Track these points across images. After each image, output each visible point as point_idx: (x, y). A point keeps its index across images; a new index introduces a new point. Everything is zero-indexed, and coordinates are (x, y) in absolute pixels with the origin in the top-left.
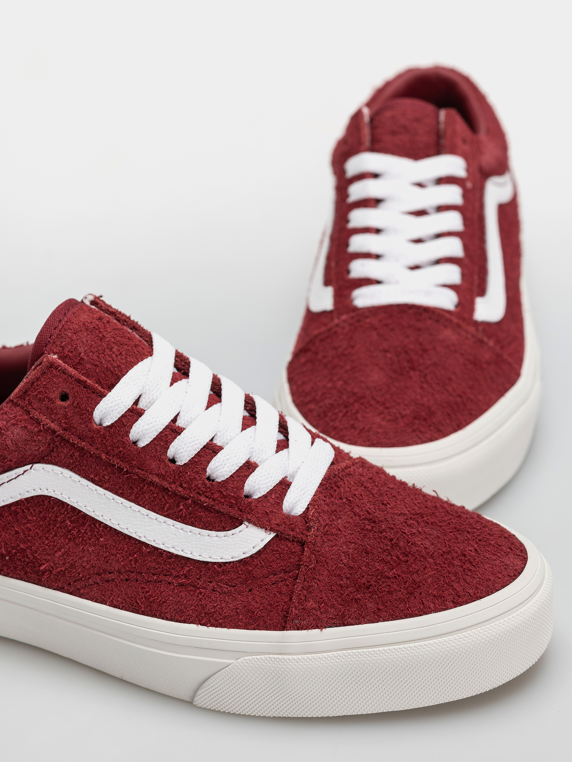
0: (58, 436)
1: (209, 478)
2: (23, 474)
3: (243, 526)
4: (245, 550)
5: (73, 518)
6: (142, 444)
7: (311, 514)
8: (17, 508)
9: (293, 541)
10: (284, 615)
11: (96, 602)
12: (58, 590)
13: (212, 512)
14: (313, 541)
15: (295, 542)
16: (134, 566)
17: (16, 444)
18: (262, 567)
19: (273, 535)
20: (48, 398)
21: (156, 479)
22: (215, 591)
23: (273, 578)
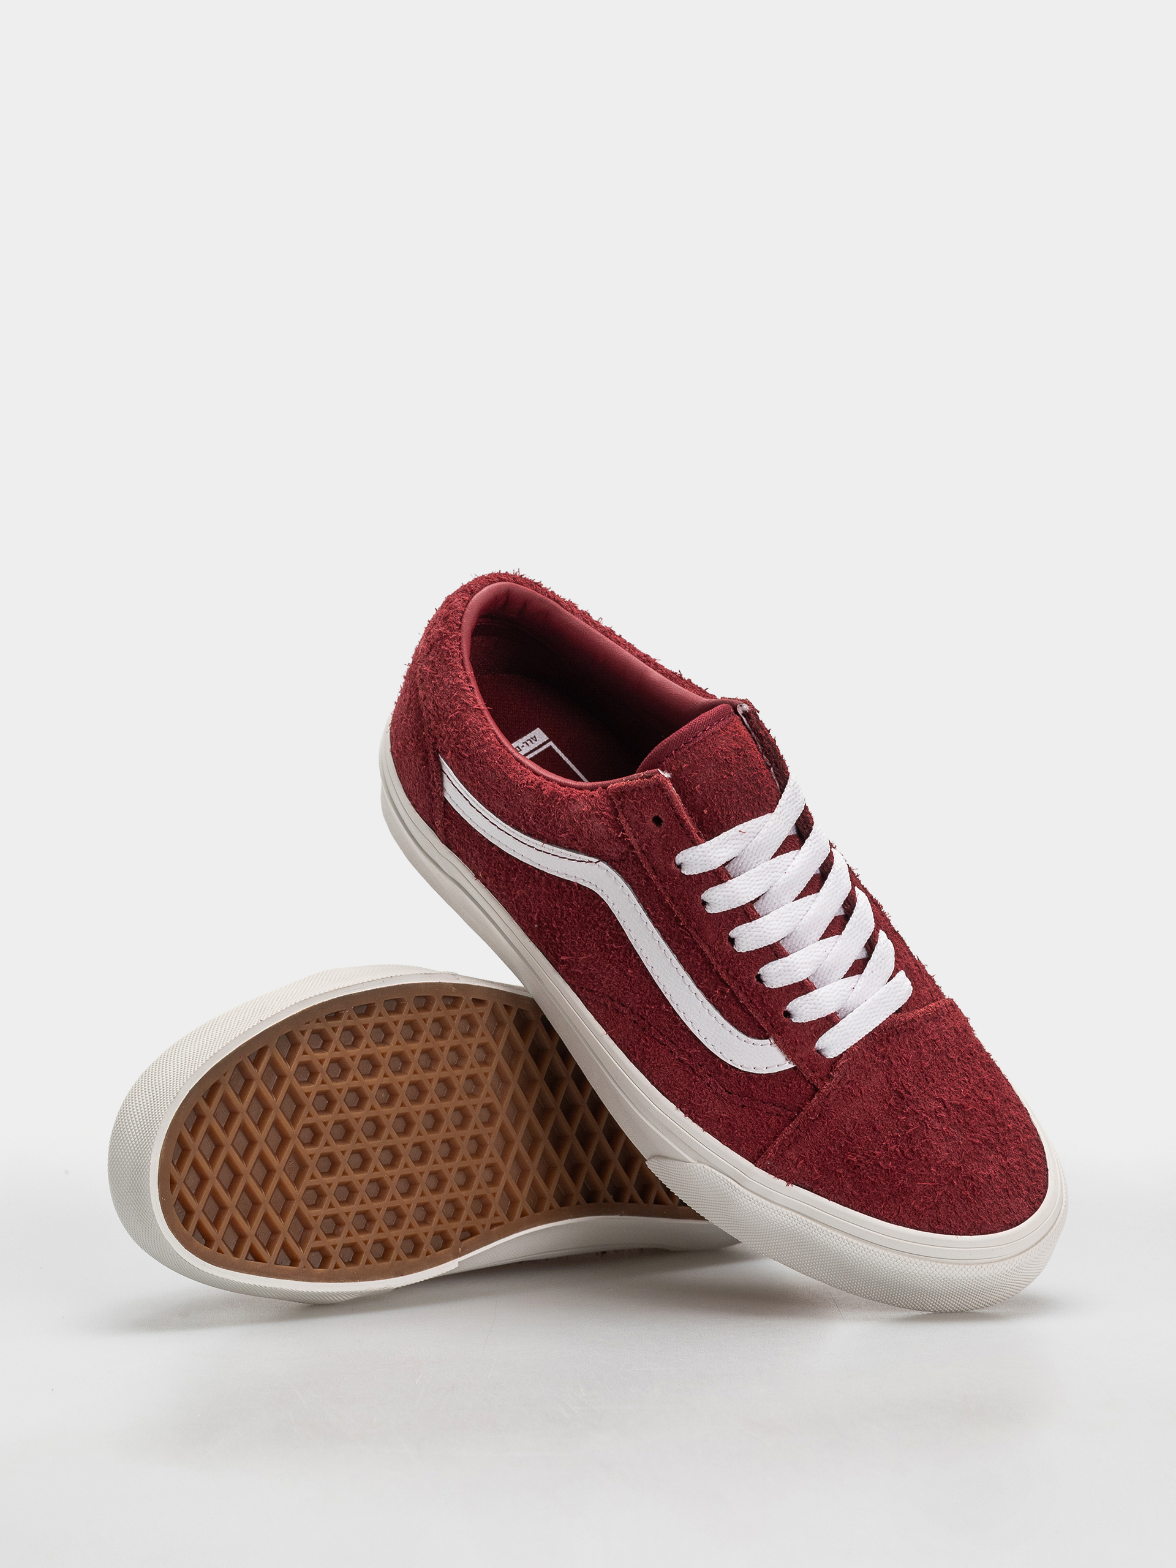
0: (633, 853)
1: (759, 977)
2: (586, 862)
3: (767, 1041)
4: (757, 1066)
5: (614, 932)
6: (710, 910)
7: (841, 1064)
8: (567, 887)
9: (809, 1081)
10: (761, 1150)
11: (598, 1021)
12: (569, 985)
13: (745, 1012)
14: (827, 1094)
15: (809, 1083)
16: (647, 1014)
17: (591, 835)
18: (765, 1090)
19: (792, 1066)
20: (641, 814)
21: (706, 951)
22: (709, 1086)
23: (770, 1108)
